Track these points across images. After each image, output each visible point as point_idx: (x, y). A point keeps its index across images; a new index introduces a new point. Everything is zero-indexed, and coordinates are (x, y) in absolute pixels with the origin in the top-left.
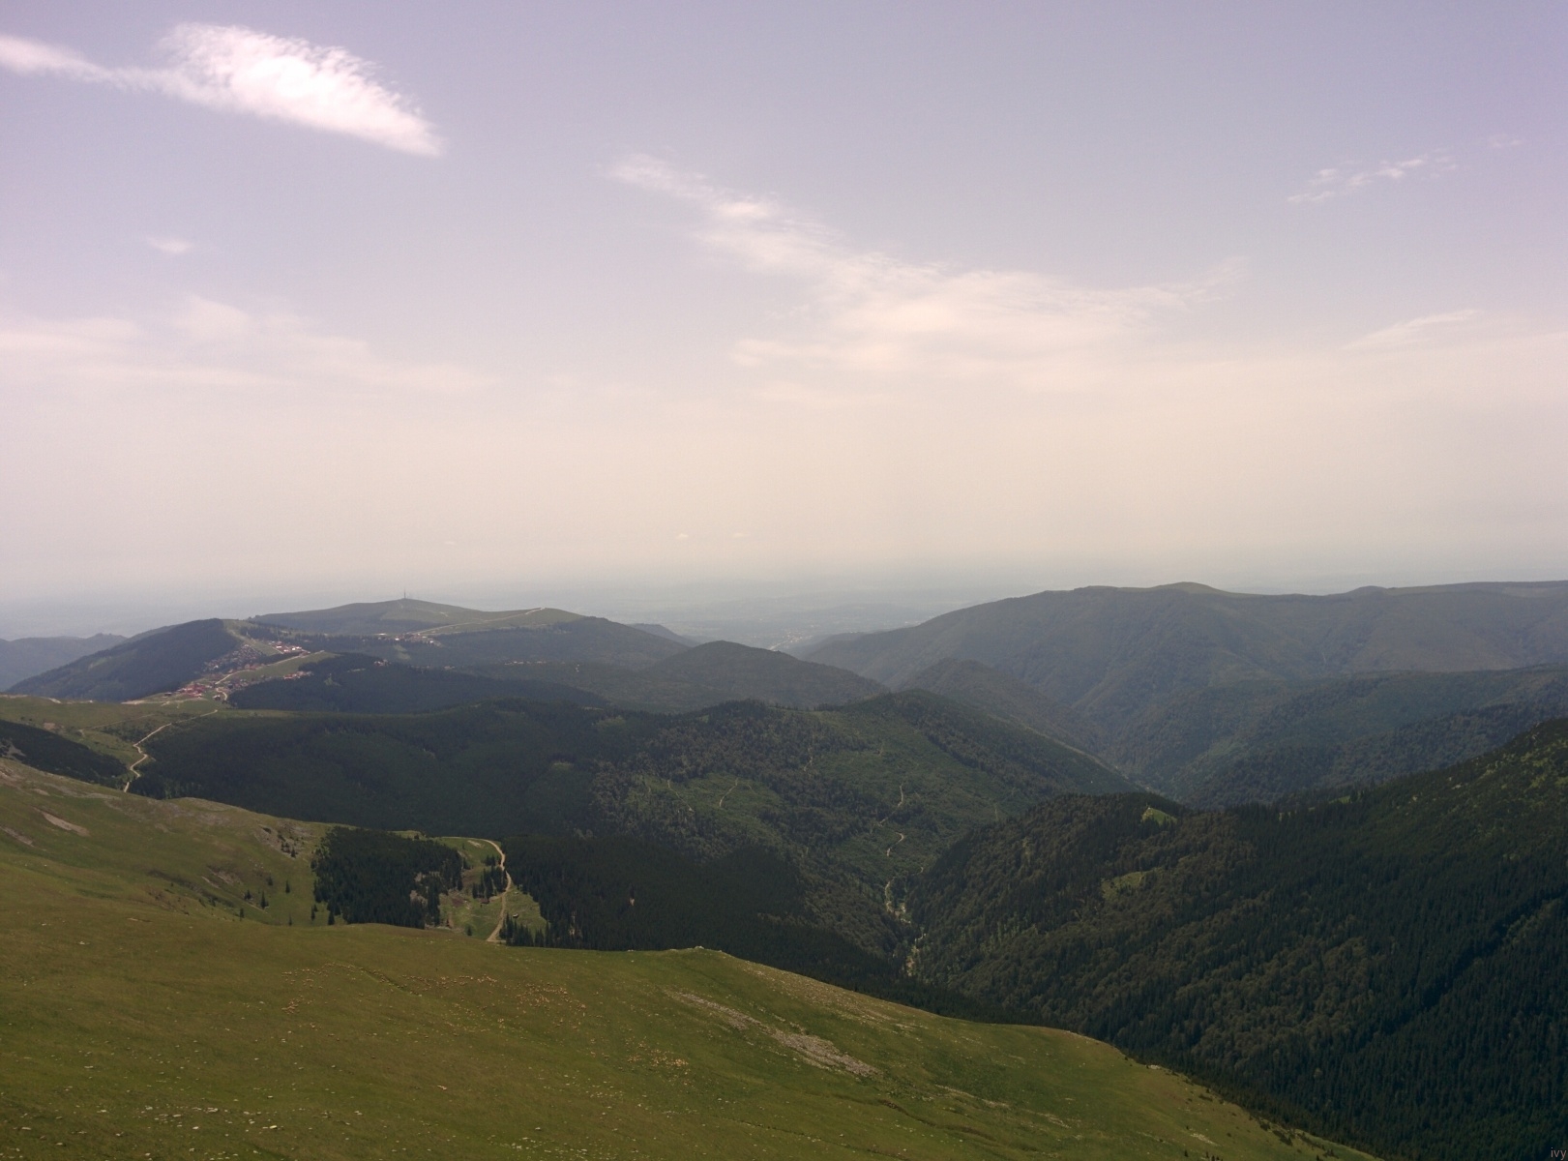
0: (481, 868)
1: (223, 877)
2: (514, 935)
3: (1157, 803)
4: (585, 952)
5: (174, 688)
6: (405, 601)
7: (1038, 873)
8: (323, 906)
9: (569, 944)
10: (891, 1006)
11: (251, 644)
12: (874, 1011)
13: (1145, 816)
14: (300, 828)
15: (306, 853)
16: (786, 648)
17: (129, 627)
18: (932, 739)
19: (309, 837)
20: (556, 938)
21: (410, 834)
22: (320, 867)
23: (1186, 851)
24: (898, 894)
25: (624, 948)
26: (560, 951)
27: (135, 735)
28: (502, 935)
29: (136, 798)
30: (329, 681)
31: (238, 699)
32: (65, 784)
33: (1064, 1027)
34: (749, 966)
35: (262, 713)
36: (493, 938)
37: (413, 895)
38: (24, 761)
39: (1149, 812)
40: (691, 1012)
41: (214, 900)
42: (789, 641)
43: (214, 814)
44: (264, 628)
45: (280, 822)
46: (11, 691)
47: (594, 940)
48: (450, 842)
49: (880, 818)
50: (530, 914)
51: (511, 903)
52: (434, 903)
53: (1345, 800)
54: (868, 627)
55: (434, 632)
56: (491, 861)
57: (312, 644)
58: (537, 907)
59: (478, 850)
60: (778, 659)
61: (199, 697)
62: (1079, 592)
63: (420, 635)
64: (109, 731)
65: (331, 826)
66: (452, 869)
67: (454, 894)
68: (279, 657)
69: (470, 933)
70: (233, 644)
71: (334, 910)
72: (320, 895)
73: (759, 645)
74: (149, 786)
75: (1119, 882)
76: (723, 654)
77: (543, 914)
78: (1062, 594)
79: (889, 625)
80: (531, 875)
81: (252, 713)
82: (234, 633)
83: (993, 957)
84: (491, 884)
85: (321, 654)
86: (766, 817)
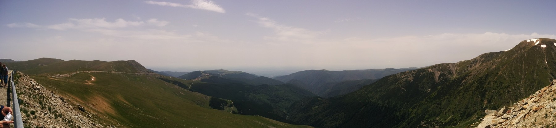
0: (229, 104)
1: (199, 102)
2: (234, 112)
3: (320, 97)
4: (243, 115)
5: (194, 79)
6: (222, 69)
7: (304, 107)
8: (210, 106)
9: (241, 114)
10: (284, 123)
11: (203, 74)
12: (282, 124)
13: (318, 99)
14: (208, 97)
15: (208, 100)
16: (271, 78)
17: (190, 71)
18: (291, 90)
19: (209, 98)
20: (239, 113)
21: (221, 99)
22: (210, 102)
23: (323, 103)
24: (285, 110)
25: (248, 115)
26: (239, 115)
27: (190, 84)
28: (232, 112)
29: (190, 91)
30: (212, 79)
31: (202, 80)
32: (182, 89)
33: (307, 125)
34: (265, 118)
35: (204, 83)
36: (231, 112)
37: (221, 106)
38: (179, 86)
39: (319, 99)
40: (257, 123)
41: (198, 104)
42: (271, 76)
43: (198, 94)
44: (205, 72)
45: (206, 96)
46: (178, 78)
47: (244, 114)
48: (226, 100)
49: (283, 100)
50: (236, 110)
51: (233, 108)
52: (223, 108)
53: (342, 96)
54: (282, 75)
55: (225, 74)
56: (231, 103)
57: (210, 74)
58: (237, 109)
59: (229, 101)
60: (270, 79)
61: (197, 80)
62: (310, 71)
63: (223, 74)
64: (187, 83)
65: (212, 97)
66: (226, 104)
67: (226, 107)
68: (206, 76)
69: (228, 111)
70: (202, 74)
71: (211, 107)
72: (210, 105)
73: (267, 77)
74: (191, 90)
75: (315, 108)
76: (263, 78)
77: (237, 110)
78: (308, 71)
79: (285, 75)
80: (236, 105)
81: (203, 82)
82: (201, 73)
83: (298, 117)
84: (231, 106)
85: (211, 76)
86: (268, 99)
